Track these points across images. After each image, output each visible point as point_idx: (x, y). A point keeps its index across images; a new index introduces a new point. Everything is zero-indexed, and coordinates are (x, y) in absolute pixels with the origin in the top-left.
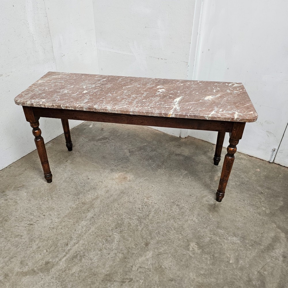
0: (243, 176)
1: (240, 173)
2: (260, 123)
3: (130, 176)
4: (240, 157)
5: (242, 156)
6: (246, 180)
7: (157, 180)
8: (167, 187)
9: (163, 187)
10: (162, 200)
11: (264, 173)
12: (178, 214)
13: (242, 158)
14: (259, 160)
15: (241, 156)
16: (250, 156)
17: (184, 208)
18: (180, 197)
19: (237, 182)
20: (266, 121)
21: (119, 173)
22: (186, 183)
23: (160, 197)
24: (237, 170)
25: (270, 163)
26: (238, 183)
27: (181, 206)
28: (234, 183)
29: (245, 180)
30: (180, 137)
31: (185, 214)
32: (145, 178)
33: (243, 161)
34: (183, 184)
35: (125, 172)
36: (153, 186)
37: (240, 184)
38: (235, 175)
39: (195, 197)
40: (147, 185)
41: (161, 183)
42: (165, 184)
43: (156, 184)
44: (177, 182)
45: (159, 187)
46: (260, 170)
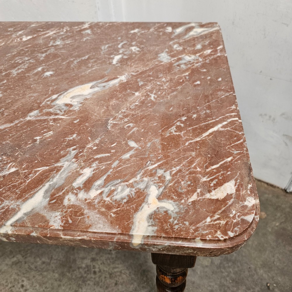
2: (270, 117)
7: (39, 263)
9: (47, 285)
11: (274, 223)
14: (266, 185)
20: (283, 114)
22: (102, 267)
25: (287, 193)
32: (15, 259)
34: (95, 273)
36: (25, 283)
40: (13, 280)
41: (45, 273)
42: (54, 276)
43: (34, 277)
44: (81, 267)
45: (38, 286)
46: (266, 216)
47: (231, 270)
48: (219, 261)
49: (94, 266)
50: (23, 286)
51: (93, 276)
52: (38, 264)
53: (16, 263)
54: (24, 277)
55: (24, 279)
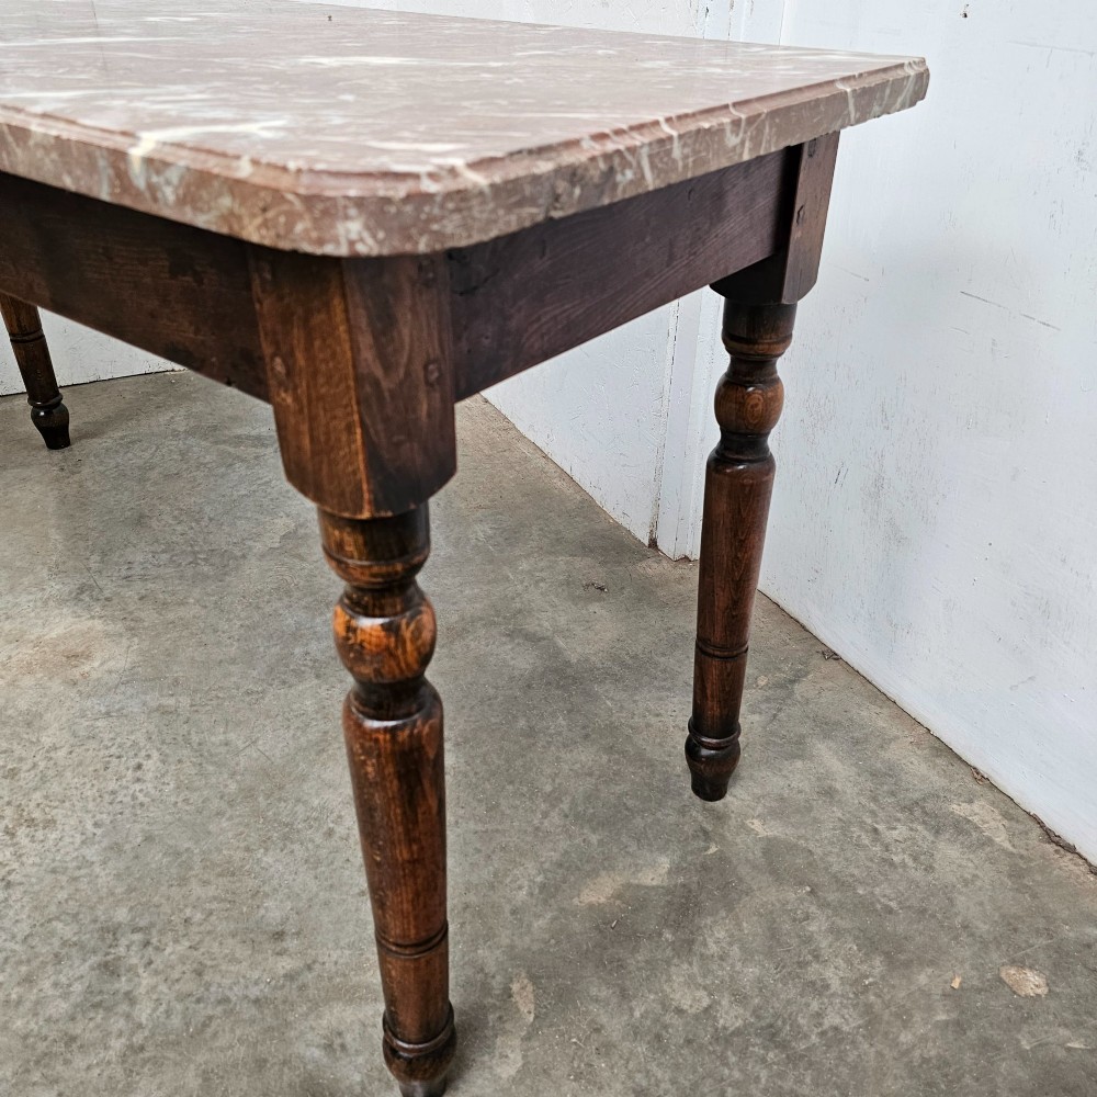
0: (829, 973)
1: (836, 932)
3: (112, 657)
4: (959, 809)
5: (979, 812)
6: (832, 1019)
7: (217, 738)
8: (216, 804)
9: (194, 797)
10: (75, 879)
11: (1065, 1033)
12: (26, 1037)
13: (961, 827)
15: (976, 807)
16: (1050, 836)
17: (124, 1007)
18: (198, 916)
19: (740, 998)
21: (93, 618)
23: (91, 853)
24: (832, 897)
26: (731, 1017)
27: (123, 985)
28: (701, 993)
29: (819, 1015)
30: (653, 544)
31: (67, 1062)
32: (172, 701)
33: (949, 853)
34: (330, 833)
35: (119, 627)
36: (148, 764)
37: (738, 1032)
38: (773, 933)
39: (285, 964)
40: (129, 743)
41: (211, 768)
42: (226, 786)
43: (180, 761)
44: (305, 803)
45: (172, 786)
46: (1043, 991)
47: (764, 1074)
48: (739, 1023)
49: (340, 817)
50: (139, 767)
51: (318, 839)
52: (213, 739)
53: (164, 711)
54: (158, 750)
55: (155, 755)
